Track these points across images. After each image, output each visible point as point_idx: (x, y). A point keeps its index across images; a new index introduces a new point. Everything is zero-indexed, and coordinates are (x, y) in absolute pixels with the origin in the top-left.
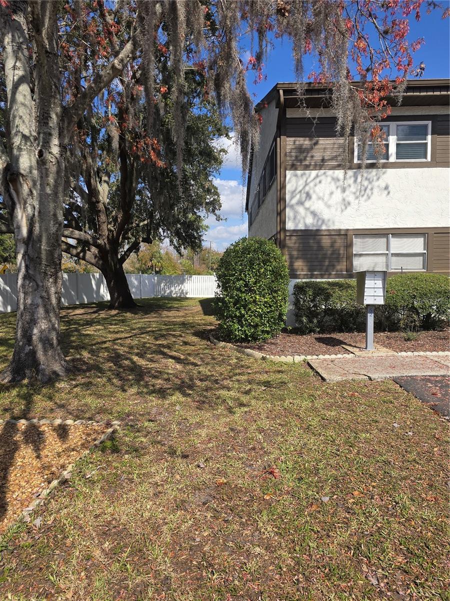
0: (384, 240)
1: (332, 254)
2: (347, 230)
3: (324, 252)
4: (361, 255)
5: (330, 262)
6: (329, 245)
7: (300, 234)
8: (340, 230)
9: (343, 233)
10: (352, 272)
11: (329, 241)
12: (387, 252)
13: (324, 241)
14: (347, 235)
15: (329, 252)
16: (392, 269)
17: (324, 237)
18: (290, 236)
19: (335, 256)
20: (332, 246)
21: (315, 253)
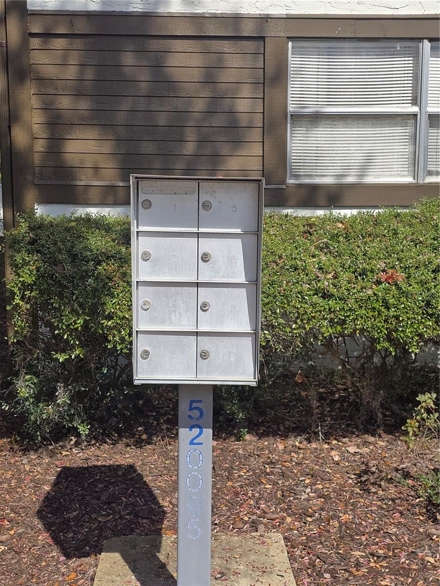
0: (402, 65)
1: (210, 113)
2: (264, 20)
3: (179, 104)
4: (316, 119)
5: (202, 142)
6: (196, 75)
7: (81, 27)
8: (237, 19)
9: (247, 30)
10: (283, 182)
11: (196, 61)
12: (415, 109)
13: (174, 61)
14: (263, 38)
15: (199, 105)
16: (430, 173)
17: (178, 45)
18: (47, 36)
19: (218, 121)
20: (209, 80)
21: (142, 107)
